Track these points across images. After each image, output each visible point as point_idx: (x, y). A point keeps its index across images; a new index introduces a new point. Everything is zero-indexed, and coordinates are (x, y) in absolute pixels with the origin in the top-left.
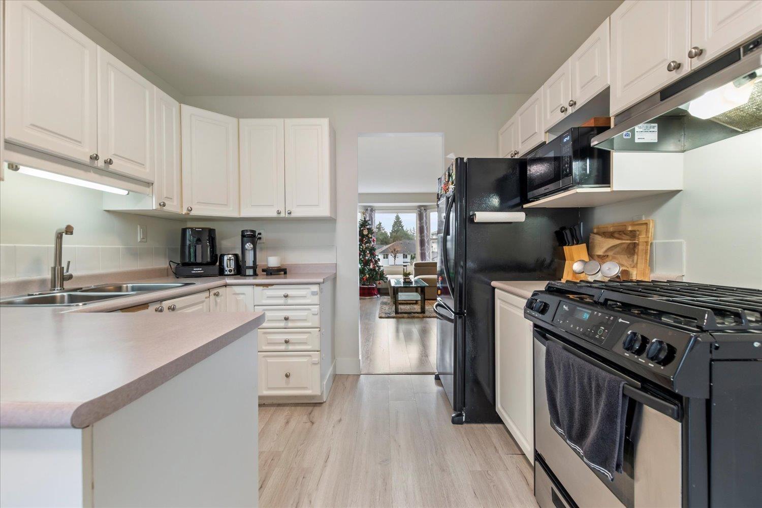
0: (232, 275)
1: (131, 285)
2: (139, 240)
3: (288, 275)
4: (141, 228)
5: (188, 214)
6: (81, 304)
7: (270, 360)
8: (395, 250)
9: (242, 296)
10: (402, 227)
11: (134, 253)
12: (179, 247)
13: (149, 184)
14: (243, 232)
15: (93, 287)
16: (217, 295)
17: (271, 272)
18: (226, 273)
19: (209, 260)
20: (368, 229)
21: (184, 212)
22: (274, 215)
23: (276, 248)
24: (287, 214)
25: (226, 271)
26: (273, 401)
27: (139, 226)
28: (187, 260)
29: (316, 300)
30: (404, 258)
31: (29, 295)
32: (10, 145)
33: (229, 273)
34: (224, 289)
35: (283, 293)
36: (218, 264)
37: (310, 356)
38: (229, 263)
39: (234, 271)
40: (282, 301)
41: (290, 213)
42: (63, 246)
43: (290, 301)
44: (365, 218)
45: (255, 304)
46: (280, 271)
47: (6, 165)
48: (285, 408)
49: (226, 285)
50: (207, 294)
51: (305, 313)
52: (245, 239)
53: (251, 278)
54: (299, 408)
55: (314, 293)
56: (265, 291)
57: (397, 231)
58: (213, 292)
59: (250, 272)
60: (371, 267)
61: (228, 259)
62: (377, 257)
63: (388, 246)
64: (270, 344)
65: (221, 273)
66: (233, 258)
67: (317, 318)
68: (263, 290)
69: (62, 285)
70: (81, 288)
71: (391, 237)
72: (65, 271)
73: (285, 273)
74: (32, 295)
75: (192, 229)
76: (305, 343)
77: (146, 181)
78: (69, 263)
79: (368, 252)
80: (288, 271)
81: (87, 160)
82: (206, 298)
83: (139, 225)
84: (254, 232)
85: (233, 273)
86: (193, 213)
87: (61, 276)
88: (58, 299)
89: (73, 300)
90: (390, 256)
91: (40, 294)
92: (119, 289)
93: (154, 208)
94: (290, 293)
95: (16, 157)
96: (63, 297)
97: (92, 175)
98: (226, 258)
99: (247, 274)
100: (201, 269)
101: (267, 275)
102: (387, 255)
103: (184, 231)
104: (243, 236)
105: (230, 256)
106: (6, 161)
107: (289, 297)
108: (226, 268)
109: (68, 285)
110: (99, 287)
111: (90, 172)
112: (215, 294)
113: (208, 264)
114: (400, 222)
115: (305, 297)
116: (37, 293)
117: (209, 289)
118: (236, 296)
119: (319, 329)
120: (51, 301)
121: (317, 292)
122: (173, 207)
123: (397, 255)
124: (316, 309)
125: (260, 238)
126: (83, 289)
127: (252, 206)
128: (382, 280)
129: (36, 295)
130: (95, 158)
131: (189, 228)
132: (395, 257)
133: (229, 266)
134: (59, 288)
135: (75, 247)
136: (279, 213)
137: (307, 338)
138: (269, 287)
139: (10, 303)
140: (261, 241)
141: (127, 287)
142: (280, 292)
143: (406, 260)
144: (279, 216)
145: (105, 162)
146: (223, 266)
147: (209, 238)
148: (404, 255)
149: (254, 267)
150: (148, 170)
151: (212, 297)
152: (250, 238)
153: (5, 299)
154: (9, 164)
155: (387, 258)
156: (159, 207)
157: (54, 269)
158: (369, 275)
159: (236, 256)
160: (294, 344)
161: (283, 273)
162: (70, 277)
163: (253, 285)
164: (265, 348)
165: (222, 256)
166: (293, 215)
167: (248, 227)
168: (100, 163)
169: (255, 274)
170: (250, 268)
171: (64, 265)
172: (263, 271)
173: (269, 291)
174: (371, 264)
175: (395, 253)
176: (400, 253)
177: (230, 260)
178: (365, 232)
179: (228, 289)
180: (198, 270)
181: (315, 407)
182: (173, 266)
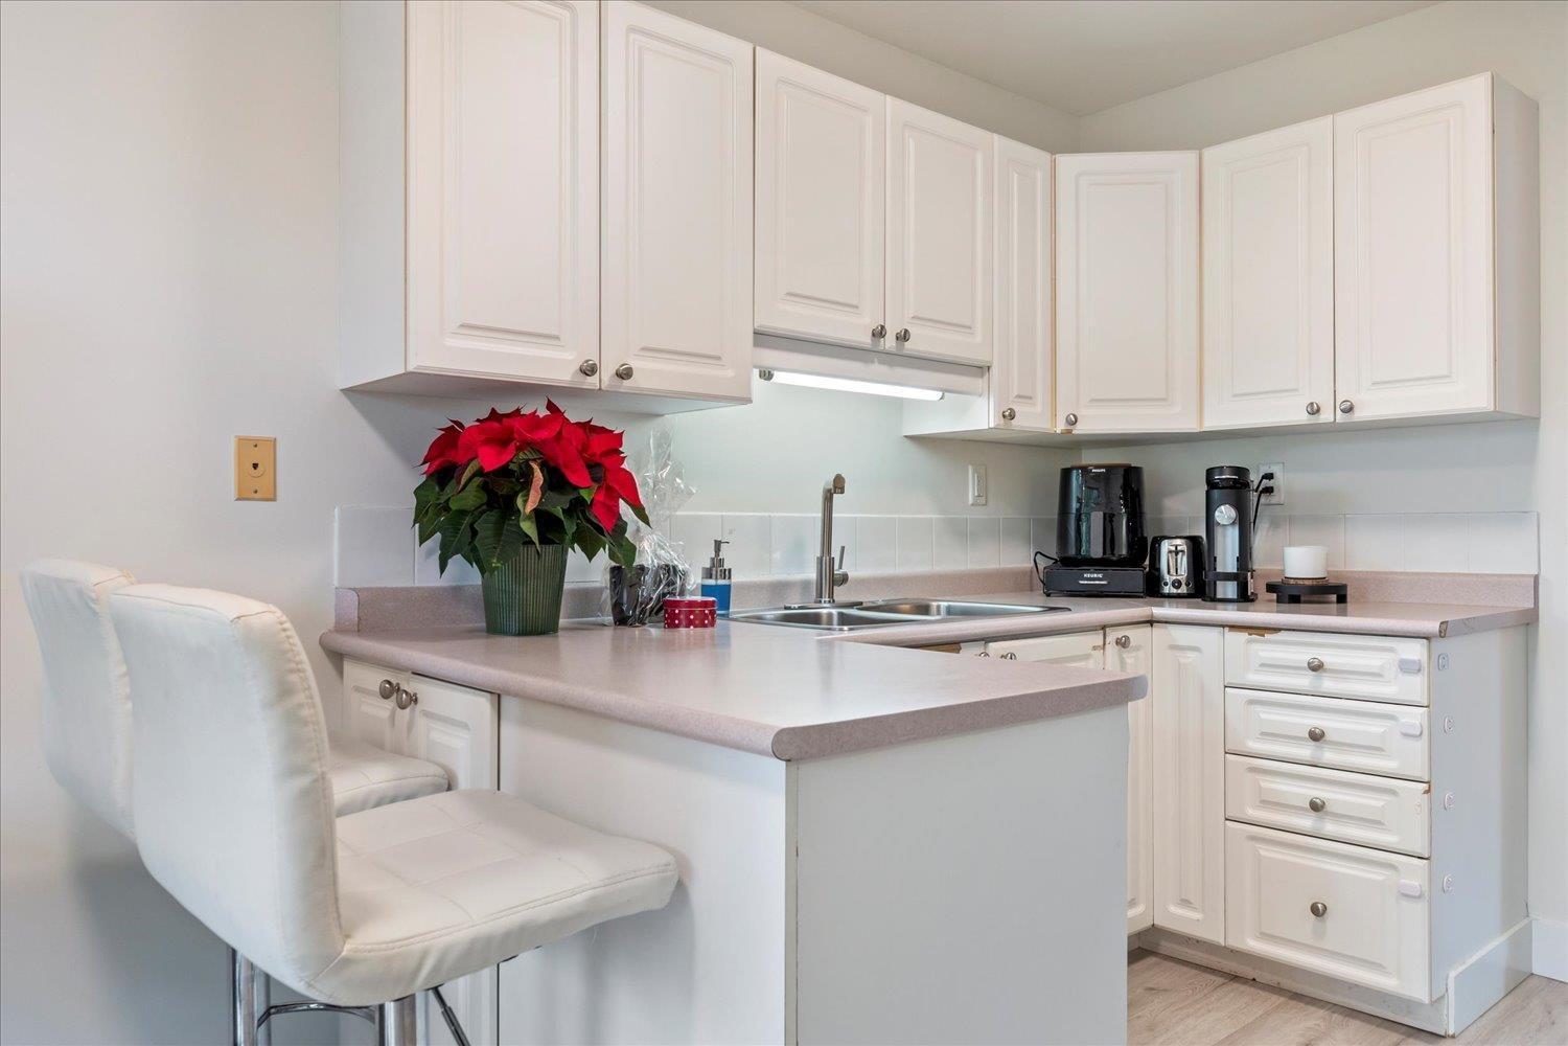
0: (1179, 596)
1: (946, 604)
2: (971, 501)
3: (1350, 606)
4: (974, 472)
5: (1069, 432)
6: (846, 628)
7: (1266, 852)
9: (1192, 655)
11: (961, 532)
12: (1056, 515)
13: (982, 370)
14: (1210, 472)
15: (880, 603)
16: (1123, 643)
17: (1290, 594)
18: (1167, 590)
19: (1124, 552)
21: (1060, 427)
22: (1300, 417)
23: (1320, 517)
24: (1338, 412)
25: (1166, 584)
26: (1280, 980)
27: (970, 467)
28: (1072, 552)
29: (1415, 687)
31: (786, 608)
32: (762, 338)
33: (1174, 591)
34: (1146, 630)
35: (1303, 656)
36: (1147, 562)
37: (1392, 867)
38: (1173, 563)
39: (1187, 585)
40: (1305, 681)
41: (1349, 410)
42: (834, 515)
43: (1328, 684)
45: (1228, 681)
46: (1328, 592)
47: (756, 372)
48: (1312, 1009)
49: (1151, 622)
50: (1097, 639)
51: (1376, 728)
52: (1216, 493)
53: (1230, 606)
54: (1355, 1024)
55: (1406, 667)
56: (1255, 647)
58: (1113, 635)
59: (1228, 589)
61: (1170, 552)
64: (1266, 803)
65: (1153, 588)
66: (1184, 548)
67: (1420, 747)
68: (1249, 642)
69: (831, 595)
70: (861, 603)
72: (836, 566)
73: (1342, 599)
74: (790, 608)
75: (1085, 469)
76: (1375, 823)
77: (976, 363)
78: (843, 548)
80: (1350, 592)
81: (866, 339)
82: (1095, 648)
83: (972, 465)
84: (1241, 472)
85: (1183, 590)
86: (1081, 429)
87: (830, 577)
88: (824, 619)
89: (845, 620)
91: (800, 608)
92: (924, 609)
93: (992, 425)
94: (1328, 657)
95: (769, 357)
96: (830, 616)
97: (878, 368)
98: (1166, 546)
99: (1219, 595)
100: (1100, 576)
101: (1279, 601)
103: (1066, 474)
104: (1212, 485)
105: (1178, 542)
106: (755, 367)
107: (1325, 671)
108: (1167, 578)
109: (841, 594)
110: (891, 603)
111: (873, 362)
112: (1118, 642)
113: (1122, 563)
115: (1380, 675)
116: (796, 606)
117: (1103, 628)
118: (1178, 653)
119: (1425, 786)
120: (813, 620)
121: (1420, 662)
122: (1035, 420)
124: (1415, 718)
125: (1269, 490)
126: (864, 605)
127: (1235, 396)
129: (795, 609)
130: (880, 333)
131: (1077, 468)
133: (1173, 571)
134: (827, 600)
135: (856, 518)
136: (1314, 410)
137: (1383, 806)
138: (1268, 636)
139: (759, 619)
140: (1274, 499)
141: (938, 607)
142: (1294, 651)
144: (1314, 420)
145: (897, 338)
146: (1159, 570)
147: (1125, 492)
149: (1241, 578)
150: (979, 339)
151: (1112, 649)
152: (1233, 491)
153: (753, 611)
154: (760, 372)
156: (1002, 420)
157: (820, 560)
159: (1194, 541)
160: (1338, 817)
161: (1334, 597)
162: (844, 579)
163: (1223, 626)
164: (1253, 813)
165: (1157, 541)
166: (1360, 415)
167: (1226, 458)
168: (889, 343)
169: (1245, 597)
170: (1227, 577)
171: (835, 554)
172: (1271, 588)
173: (1265, 646)
177: (1177, 553)
179: (1158, 630)
180: (1093, 578)
181: (1411, 1040)
182: (1043, 563)
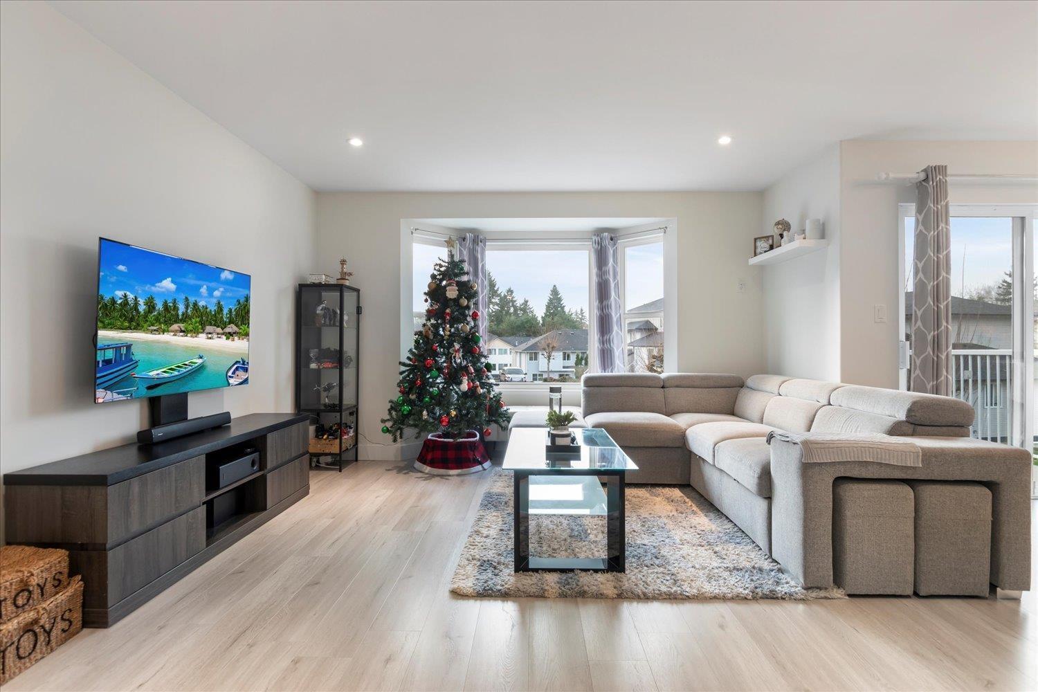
8: (548, 346)
10: (563, 308)
20: (459, 284)
30: (564, 359)
44: (452, 256)
57: (553, 315)
60: (465, 386)
62: (483, 360)
63: (537, 339)
71: (543, 325)
79: (457, 346)
90: (540, 357)
102: (536, 354)
114: (560, 300)
123: (553, 354)
128: (496, 422)
132: (549, 357)
143: (567, 363)
148: (564, 354)
155: (536, 359)
158: (459, 409)
174: (465, 380)
175: (550, 349)
176: (559, 350)
178: (452, 293)
